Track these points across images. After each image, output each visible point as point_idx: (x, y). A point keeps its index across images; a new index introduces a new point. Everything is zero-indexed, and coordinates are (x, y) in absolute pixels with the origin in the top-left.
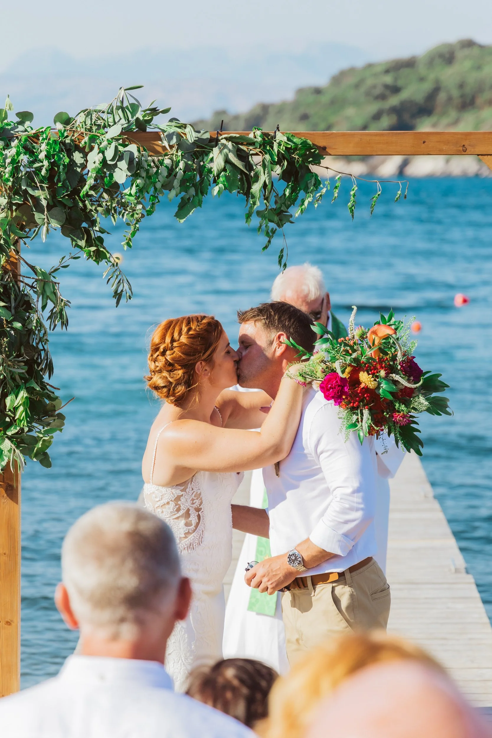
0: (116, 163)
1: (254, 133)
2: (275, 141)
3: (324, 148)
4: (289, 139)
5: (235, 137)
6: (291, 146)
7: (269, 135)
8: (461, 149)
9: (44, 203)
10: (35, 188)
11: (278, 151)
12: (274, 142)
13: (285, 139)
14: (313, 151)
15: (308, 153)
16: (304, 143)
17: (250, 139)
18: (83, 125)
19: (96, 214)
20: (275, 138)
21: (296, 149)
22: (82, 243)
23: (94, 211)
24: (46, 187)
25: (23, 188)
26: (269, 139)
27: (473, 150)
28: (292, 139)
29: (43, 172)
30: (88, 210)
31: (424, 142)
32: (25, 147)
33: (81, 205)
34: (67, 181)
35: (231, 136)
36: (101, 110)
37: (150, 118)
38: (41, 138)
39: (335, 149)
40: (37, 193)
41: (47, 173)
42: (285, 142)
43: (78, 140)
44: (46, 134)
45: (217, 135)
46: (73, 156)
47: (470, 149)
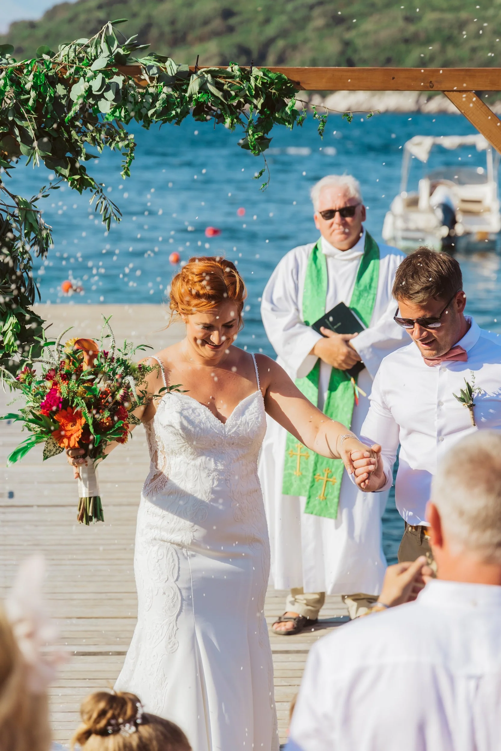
0: (102, 94)
1: (232, 68)
2: (252, 75)
3: (298, 83)
4: (265, 74)
5: (215, 70)
6: (267, 81)
7: (246, 70)
8: (428, 85)
9: (32, 133)
10: (22, 118)
11: (256, 85)
12: (251, 77)
13: (261, 74)
14: (289, 85)
15: (284, 87)
16: (279, 78)
17: (228, 72)
18: (66, 58)
19: (82, 145)
20: (251, 73)
21: (272, 83)
22: (66, 172)
23: (80, 142)
24: (34, 117)
25: (10, 118)
26: (245, 73)
27: (439, 86)
28: (267, 74)
29: (31, 103)
30: (73, 141)
31: (393, 78)
32: (11, 80)
33: (66, 135)
34: (55, 112)
35: (210, 70)
36: (84, 44)
37: (128, 53)
38: (25, 71)
39: (309, 84)
40: (24, 124)
41: (34, 104)
42: (261, 77)
43: (61, 72)
44: (31, 66)
45: (196, 69)
46: (56, 89)
47: (437, 86)
